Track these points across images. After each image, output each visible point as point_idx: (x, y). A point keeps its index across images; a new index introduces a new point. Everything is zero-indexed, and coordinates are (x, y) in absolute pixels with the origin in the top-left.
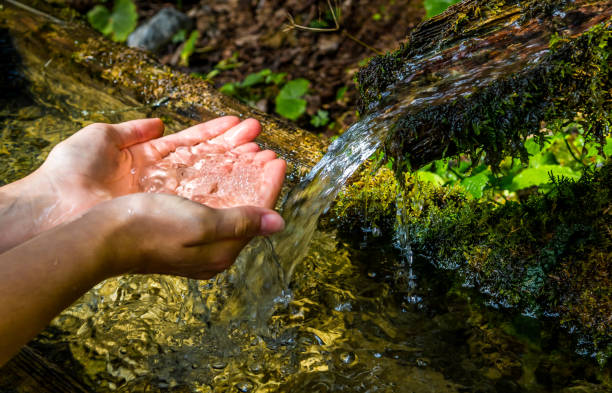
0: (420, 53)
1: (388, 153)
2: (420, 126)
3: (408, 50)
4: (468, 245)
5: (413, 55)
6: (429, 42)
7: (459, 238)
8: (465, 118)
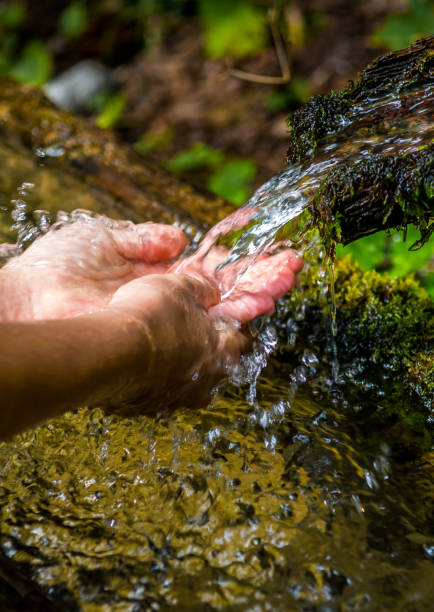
0: (373, 96)
1: (316, 214)
2: (358, 179)
3: (359, 90)
4: (410, 349)
5: (364, 97)
6: (386, 83)
7: (401, 339)
8: (416, 174)
